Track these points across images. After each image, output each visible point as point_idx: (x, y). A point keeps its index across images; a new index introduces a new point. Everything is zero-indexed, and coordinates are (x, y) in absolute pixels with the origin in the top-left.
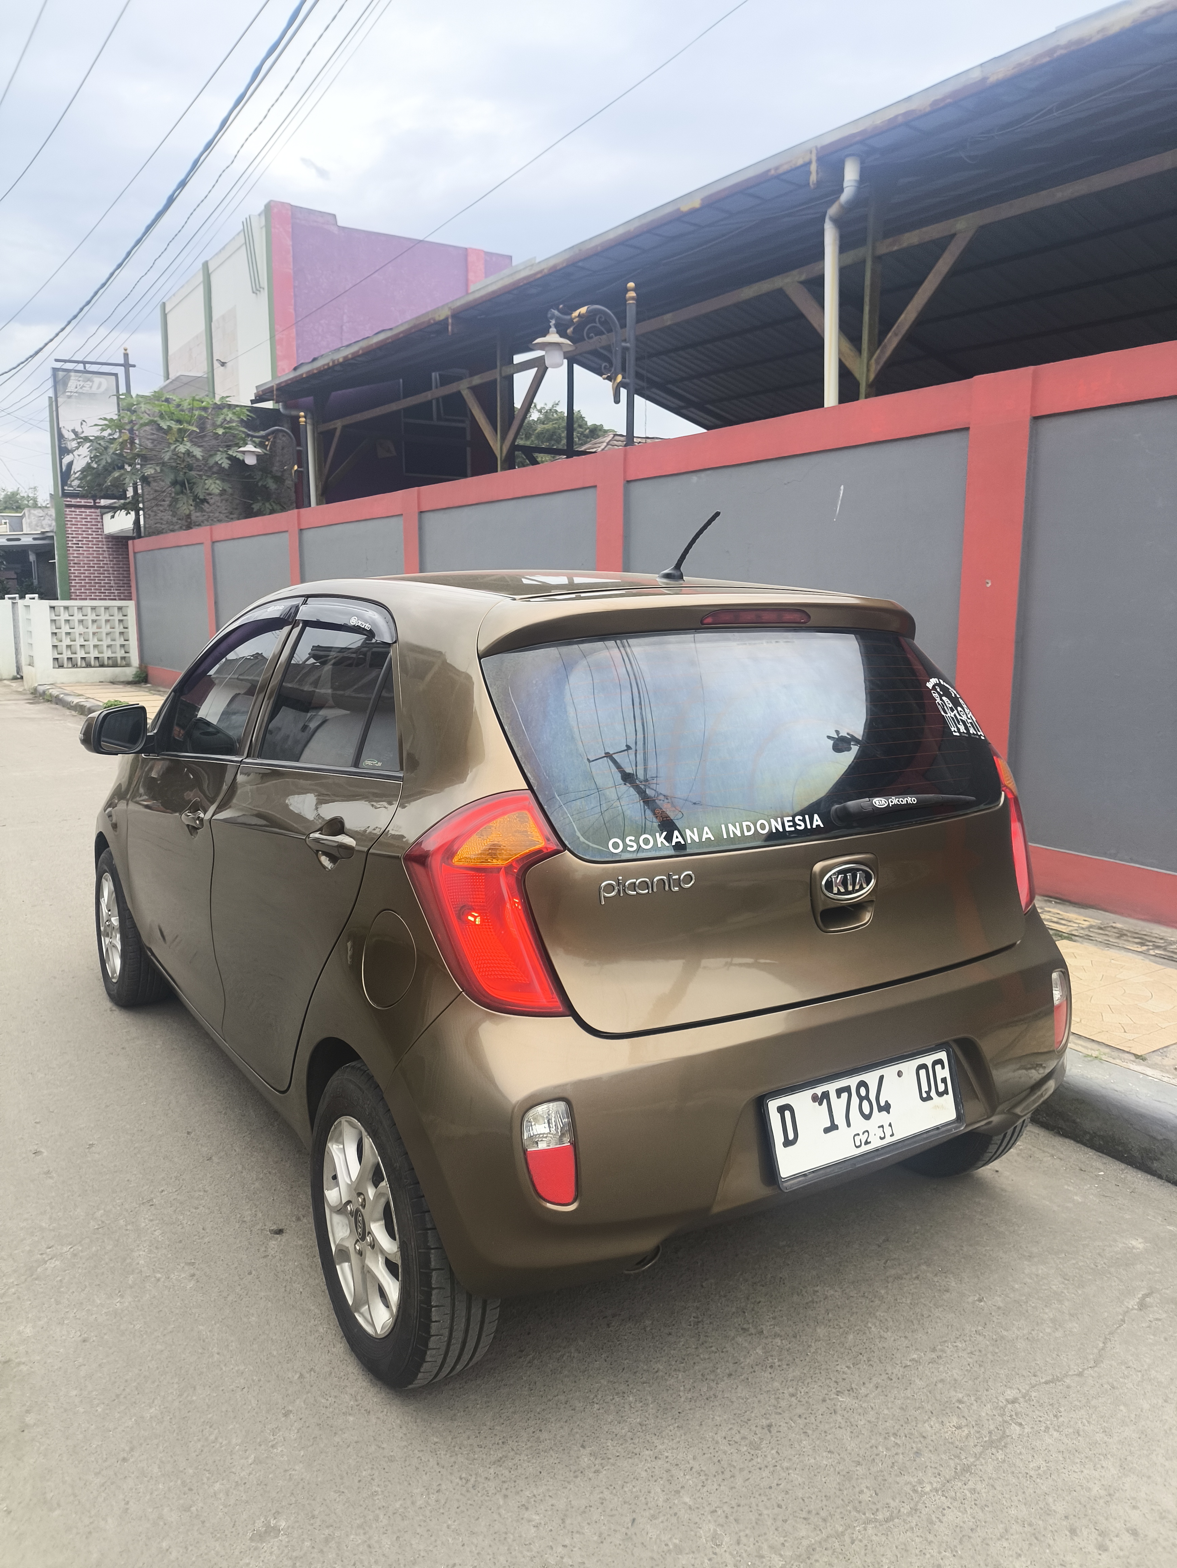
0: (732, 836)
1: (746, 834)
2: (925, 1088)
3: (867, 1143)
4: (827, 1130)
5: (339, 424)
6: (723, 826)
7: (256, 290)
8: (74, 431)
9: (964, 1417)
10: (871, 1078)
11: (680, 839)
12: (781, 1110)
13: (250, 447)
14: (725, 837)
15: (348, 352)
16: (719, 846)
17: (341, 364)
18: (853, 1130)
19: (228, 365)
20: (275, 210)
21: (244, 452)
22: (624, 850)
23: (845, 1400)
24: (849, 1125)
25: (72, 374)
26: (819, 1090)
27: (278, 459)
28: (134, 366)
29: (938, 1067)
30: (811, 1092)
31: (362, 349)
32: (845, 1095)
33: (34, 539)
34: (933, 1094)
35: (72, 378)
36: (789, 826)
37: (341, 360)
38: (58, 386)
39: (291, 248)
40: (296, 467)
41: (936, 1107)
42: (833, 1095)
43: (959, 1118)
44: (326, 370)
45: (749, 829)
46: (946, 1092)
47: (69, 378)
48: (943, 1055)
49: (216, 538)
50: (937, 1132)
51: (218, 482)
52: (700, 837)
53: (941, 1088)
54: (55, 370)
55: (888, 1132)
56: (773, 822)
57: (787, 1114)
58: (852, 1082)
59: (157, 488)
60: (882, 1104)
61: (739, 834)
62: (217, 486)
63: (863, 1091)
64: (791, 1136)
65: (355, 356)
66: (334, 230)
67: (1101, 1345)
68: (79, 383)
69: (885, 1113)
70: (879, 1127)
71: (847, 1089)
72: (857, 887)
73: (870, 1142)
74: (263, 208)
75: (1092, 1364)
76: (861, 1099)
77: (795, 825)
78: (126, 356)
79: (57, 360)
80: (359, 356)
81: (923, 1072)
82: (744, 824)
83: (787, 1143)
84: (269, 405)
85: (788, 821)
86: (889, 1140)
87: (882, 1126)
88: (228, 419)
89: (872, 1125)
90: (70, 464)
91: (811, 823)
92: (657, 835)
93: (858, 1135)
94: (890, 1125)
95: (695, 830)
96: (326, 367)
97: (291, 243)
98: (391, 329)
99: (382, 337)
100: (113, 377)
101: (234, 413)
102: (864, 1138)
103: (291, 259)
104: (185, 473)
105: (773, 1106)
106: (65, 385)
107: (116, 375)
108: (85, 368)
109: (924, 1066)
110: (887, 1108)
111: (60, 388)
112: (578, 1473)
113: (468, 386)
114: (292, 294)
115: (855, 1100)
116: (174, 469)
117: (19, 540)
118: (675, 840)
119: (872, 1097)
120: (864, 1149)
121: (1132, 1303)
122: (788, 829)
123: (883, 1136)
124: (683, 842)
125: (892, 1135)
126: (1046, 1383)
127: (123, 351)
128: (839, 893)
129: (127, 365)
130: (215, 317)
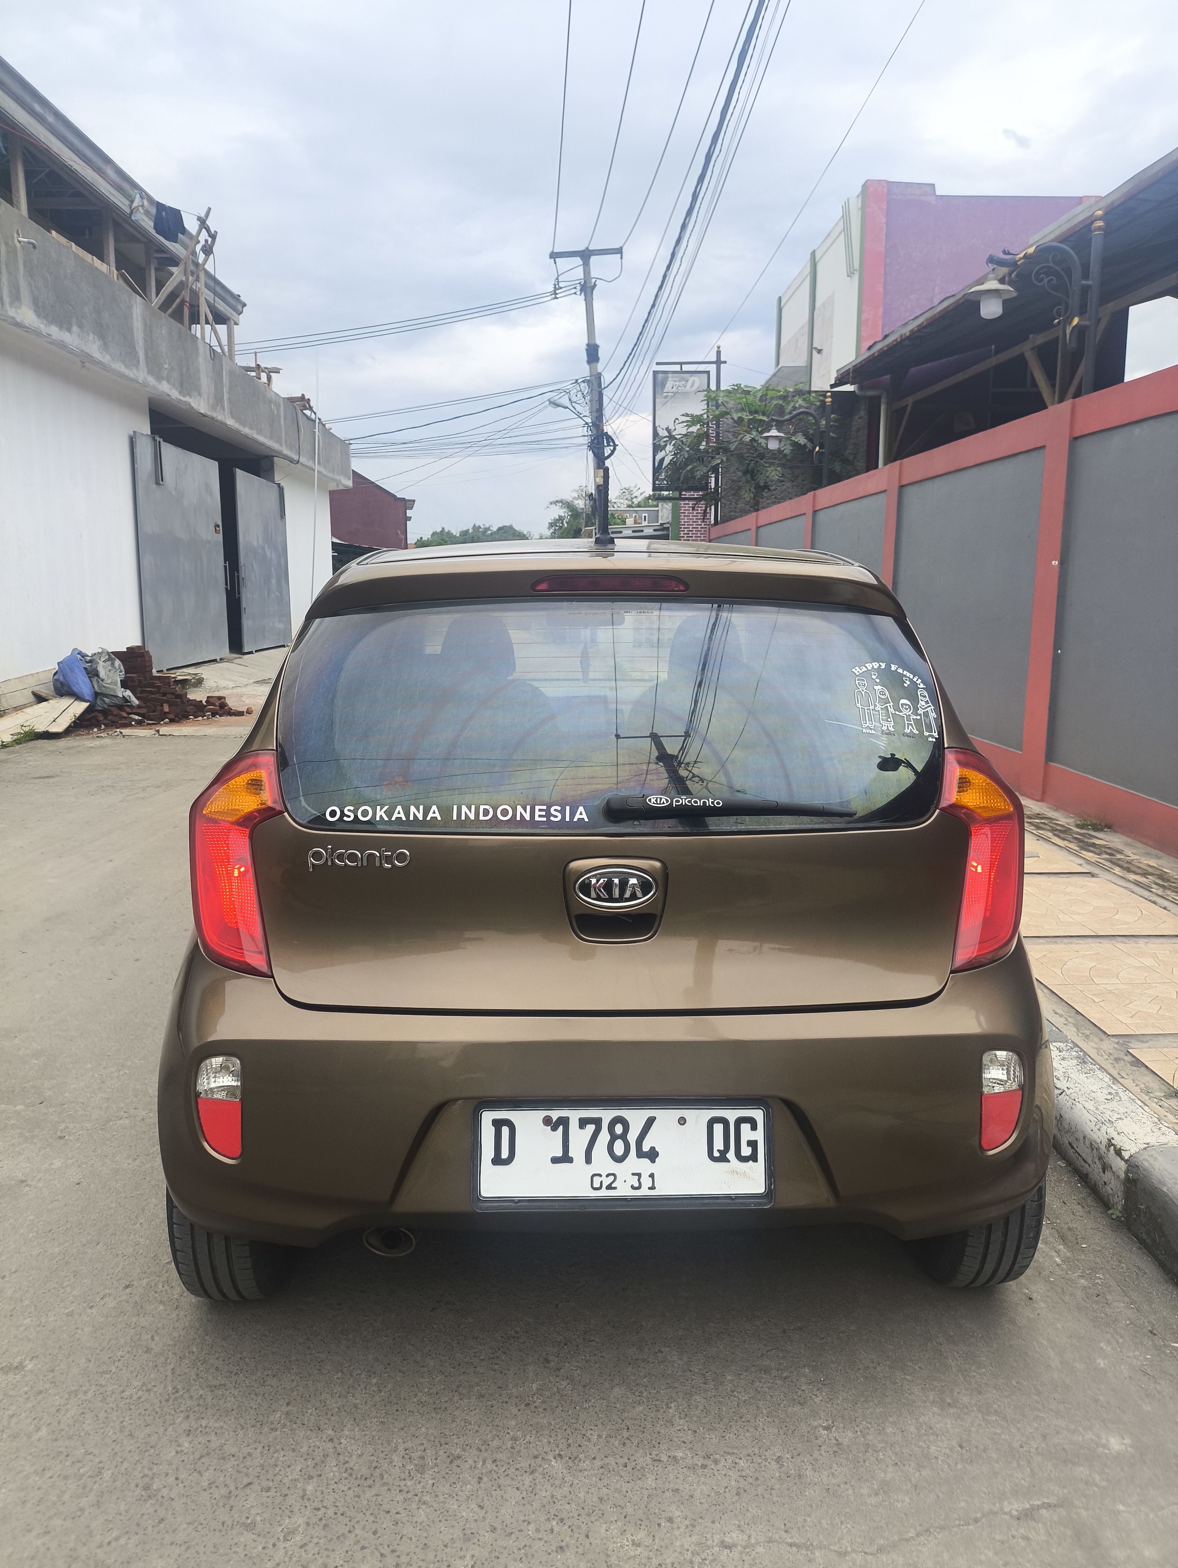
0: (463, 818)
1: (482, 818)
2: (718, 1144)
3: (609, 1187)
4: (555, 1160)
5: (910, 401)
6: (455, 807)
7: (850, 274)
8: (667, 429)
9: (654, 1536)
10: (636, 1118)
11: (402, 815)
12: (498, 1124)
13: (774, 432)
14: (455, 818)
15: (914, 325)
16: (446, 827)
17: (908, 338)
18: (593, 1169)
19: (824, 352)
20: (871, 189)
21: (767, 438)
22: (341, 819)
23: (557, 1466)
24: (588, 1160)
25: (670, 375)
26: (555, 1114)
27: (852, 441)
28: (725, 362)
29: (745, 1128)
30: (543, 1114)
31: (927, 320)
32: (591, 1128)
33: (655, 530)
34: (731, 1155)
35: (670, 379)
36: (540, 816)
37: (908, 334)
38: (657, 388)
39: (885, 226)
40: (817, 449)
41: (734, 1172)
42: (574, 1125)
43: (769, 1193)
44: (895, 346)
45: (486, 813)
46: (754, 1158)
47: (666, 379)
48: (758, 1115)
49: (760, 524)
50: (730, 1201)
51: (779, 468)
52: (426, 814)
53: (746, 1151)
54: (655, 373)
55: (646, 1182)
56: (520, 809)
57: (505, 1130)
58: (607, 1115)
59: (734, 478)
60: (646, 1148)
61: (472, 816)
62: (777, 473)
63: (619, 1129)
64: (505, 1154)
65: (921, 328)
66: (932, 200)
67: (912, 1534)
68: (675, 384)
69: (647, 1161)
70: (633, 1174)
71: (597, 1122)
72: (628, 895)
73: (615, 1188)
74: (860, 189)
75: (874, 1549)
76: (614, 1137)
77: (548, 814)
78: (719, 353)
79: (658, 364)
80: (924, 328)
81: (718, 1128)
82: (482, 808)
83: (497, 1160)
84: (848, 388)
85: (540, 810)
86: (644, 1192)
87: (639, 1175)
88: (797, 405)
89: (621, 1170)
90: (662, 460)
91: (572, 815)
92: (378, 808)
93: (600, 1175)
94: (652, 1176)
95: (421, 807)
96: (895, 343)
97: (885, 220)
98: (953, 296)
99: (945, 304)
100: (706, 375)
101: (804, 400)
102: (607, 1181)
103: (884, 237)
104: (757, 462)
105: (488, 1117)
106: (663, 385)
107: (708, 373)
108: (681, 369)
109: (724, 1122)
110: (652, 1155)
111: (658, 389)
112: (258, 1424)
113: (1031, 347)
114: (883, 272)
115: (604, 1137)
116: (740, 457)
117: (642, 531)
118: (396, 815)
119: (632, 1137)
120: (604, 1193)
121: (1015, 1506)
122: (537, 818)
123: (636, 1185)
124: (404, 819)
125: (652, 1188)
126: (791, 1545)
127: (717, 349)
128: (599, 898)
129: (719, 362)
130: (818, 304)
